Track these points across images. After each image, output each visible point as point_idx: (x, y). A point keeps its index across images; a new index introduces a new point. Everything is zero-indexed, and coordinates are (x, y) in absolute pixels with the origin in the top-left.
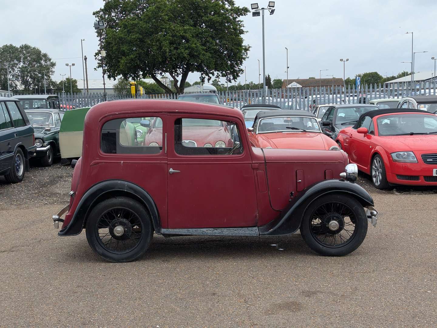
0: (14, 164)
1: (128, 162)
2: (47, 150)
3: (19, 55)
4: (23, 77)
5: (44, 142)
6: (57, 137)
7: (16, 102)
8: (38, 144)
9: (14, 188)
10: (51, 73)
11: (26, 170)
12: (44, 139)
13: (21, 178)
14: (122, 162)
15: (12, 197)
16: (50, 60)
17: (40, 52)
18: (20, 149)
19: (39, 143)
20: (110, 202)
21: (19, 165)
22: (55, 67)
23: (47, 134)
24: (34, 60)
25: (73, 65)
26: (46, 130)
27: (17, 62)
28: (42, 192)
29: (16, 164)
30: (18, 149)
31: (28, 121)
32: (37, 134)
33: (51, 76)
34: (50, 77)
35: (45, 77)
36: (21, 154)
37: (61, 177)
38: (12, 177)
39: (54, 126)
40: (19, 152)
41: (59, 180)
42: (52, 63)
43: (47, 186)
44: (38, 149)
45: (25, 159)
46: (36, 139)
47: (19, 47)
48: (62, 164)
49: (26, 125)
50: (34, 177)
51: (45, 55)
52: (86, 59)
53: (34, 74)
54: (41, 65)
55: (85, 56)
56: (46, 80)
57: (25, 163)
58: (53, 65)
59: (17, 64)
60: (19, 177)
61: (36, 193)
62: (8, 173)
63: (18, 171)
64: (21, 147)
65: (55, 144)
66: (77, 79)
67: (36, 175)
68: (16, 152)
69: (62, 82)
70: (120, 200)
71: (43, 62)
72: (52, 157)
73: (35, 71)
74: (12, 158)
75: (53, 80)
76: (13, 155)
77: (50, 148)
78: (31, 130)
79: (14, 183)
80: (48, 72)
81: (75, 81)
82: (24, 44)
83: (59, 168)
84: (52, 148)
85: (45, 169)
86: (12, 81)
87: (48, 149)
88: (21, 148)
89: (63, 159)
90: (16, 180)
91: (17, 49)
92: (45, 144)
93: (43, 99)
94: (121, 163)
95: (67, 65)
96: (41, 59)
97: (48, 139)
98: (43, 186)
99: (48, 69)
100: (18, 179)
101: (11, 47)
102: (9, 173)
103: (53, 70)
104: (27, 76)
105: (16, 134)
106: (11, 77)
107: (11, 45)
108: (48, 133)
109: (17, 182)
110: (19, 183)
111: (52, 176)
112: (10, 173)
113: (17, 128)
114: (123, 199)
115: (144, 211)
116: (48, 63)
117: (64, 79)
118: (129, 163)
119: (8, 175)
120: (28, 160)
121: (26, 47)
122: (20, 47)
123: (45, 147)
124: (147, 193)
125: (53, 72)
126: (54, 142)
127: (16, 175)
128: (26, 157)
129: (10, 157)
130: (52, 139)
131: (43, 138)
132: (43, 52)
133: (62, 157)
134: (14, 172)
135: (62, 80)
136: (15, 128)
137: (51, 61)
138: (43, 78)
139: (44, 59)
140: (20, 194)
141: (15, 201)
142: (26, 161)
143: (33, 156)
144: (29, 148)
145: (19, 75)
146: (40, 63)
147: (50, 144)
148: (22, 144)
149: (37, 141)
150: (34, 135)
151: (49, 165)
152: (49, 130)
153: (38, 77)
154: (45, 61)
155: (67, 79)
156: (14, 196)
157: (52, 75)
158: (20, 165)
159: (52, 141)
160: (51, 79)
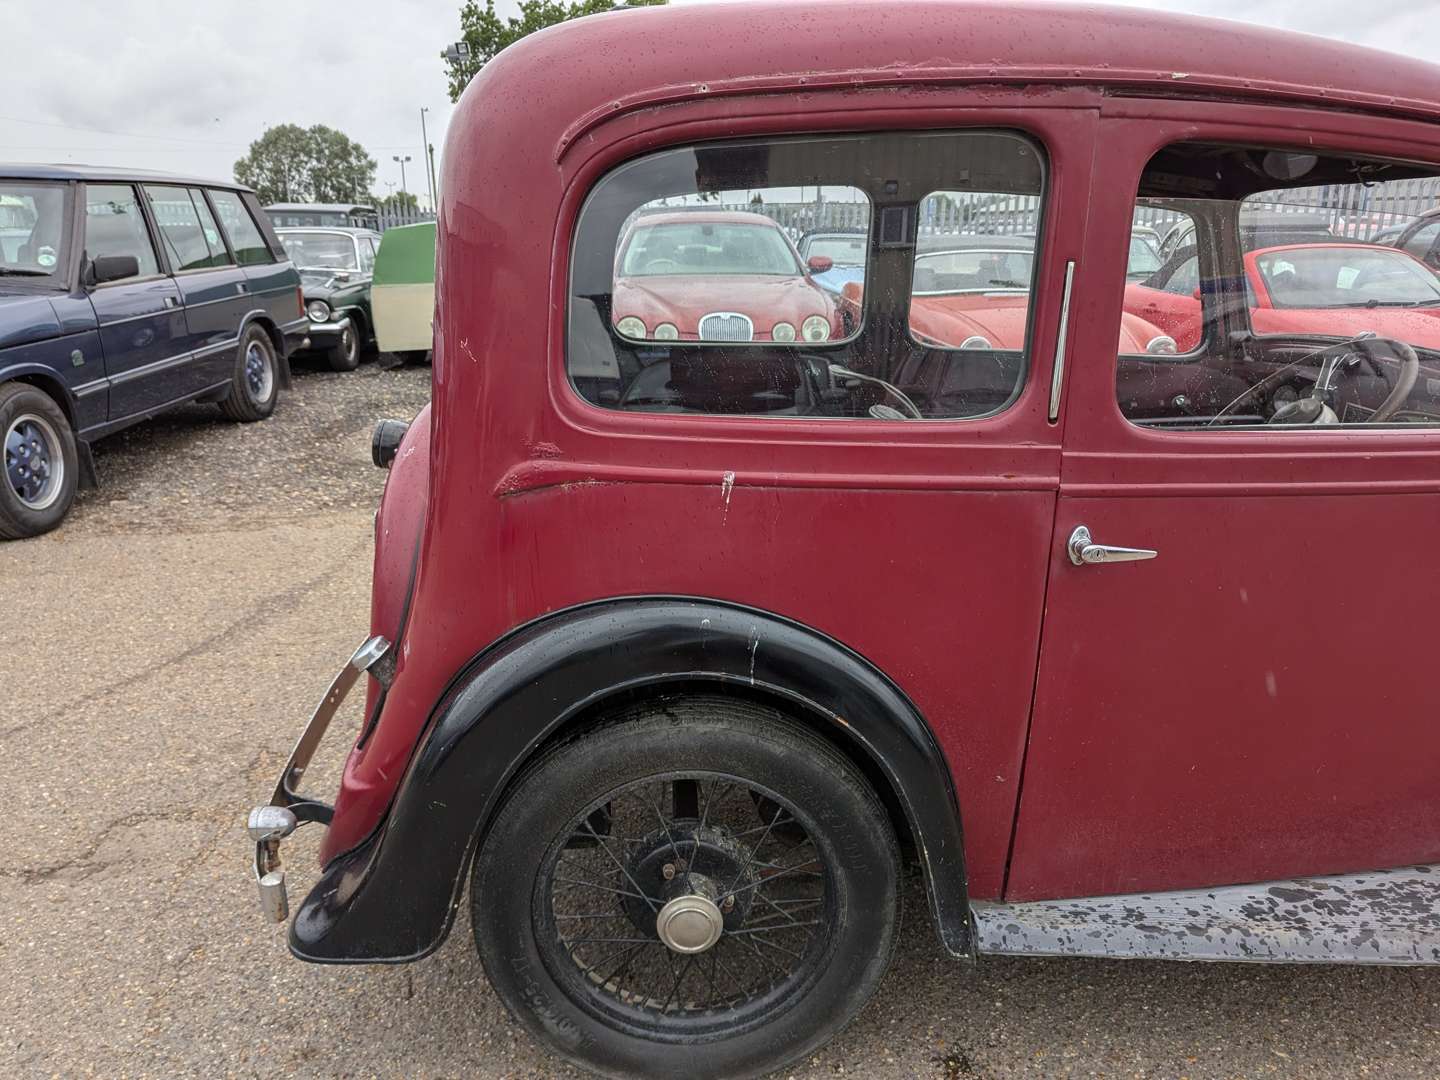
0: (242, 372)
1: (776, 475)
2: (341, 332)
3: (308, 144)
4: (317, 187)
5: (332, 310)
6: (367, 299)
7: (243, 195)
8: (316, 314)
9: (242, 441)
10: (368, 181)
11: (281, 382)
12: (333, 303)
13: (265, 408)
14: (730, 477)
15: (230, 471)
16: (366, 156)
17: (347, 140)
18: (258, 328)
19: (320, 310)
20: (633, 746)
21: (258, 373)
22: (377, 170)
23: (339, 289)
24: (337, 156)
25: (408, 159)
26: (336, 279)
27: (306, 159)
28: (320, 456)
29: (249, 371)
30: (251, 328)
31: (282, 252)
32: (308, 289)
33: (368, 187)
34: (366, 189)
35: (359, 189)
36: (265, 343)
37: (377, 406)
38: (237, 407)
39: (359, 270)
40: (254, 336)
41: (373, 416)
42: (370, 162)
43: (335, 436)
44: (313, 328)
45: (277, 356)
46: (308, 301)
47: (307, 129)
48: (382, 366)
49: (275, 262)
50: (307, 404)
51: (357, 148)
52: (431, 150)
53: (338, 182)
54: (350, 167)
55: (430, 145)
56: (362, 194)
57: (276, 366)
58: (372, 166)
59: (306, 163)
60: (259, 406)
61: (300, 461)
62: (225, 396)
63: (256, 388)
64: (264, 322)
65: (361, 317)
66: (416, 194)
67: (313, 397)
68: (247, 336)
69: (389, 198)
70: (701, 728)
71: (353, 160)
72: (357, 347)
73: (339, 176)
74: (234, 350)
75: (374, 195)
76: (237, 347)
77: (351, 325)
78: (292, 277)
79: (247, 421)
80: (363, 179)
81: (414, 198)
82: (317, 124)
83: (374, 376)
84: (355, 325)
85: (339, 377)
86: (299, 194)
87: (346, 328)
88: (262, 325)
89: (383, 353)
90: (254, 415)
91: (303, 133)
92: (336, 315)
93: (340, 213)
94: (719, 482)
95: (396, 159)
96: (350, 154)
97: (343, 302)
98: (326, 434)
99: (363, 173)
100: (256, 411)
101: (293, 129)
102: (230, 396)
103: (373, 176)
104: (326, 185)
105: (244, 286)
106: (297, 188)
107: (292, 125)
108: (343, 285)
109: (256, 420)
110: (260, 423)
111: (356, 400)
112: (233, 395)
113: (246, 269)
114: (720, 726)
115: (858, 796)
116: (364, 162)
117: (394, 194)
118: (781, 483)
119: (226, 401)
120: (286, 357)
121: (322, 130)
122: (311, 130)
123: (335, 322)
124: (895, 690)
125: (372, 180)
126: (359, 311)
127: (250, 402)
128: (278, 348)
129: (228, 351)
130: (355, 301)
131: (330, 298)
132: (353, 140)
133: (382, 348)
134: (244, 392)
135: (389, 194)
136: (240, 267)
137: (369, 158)
138: (354, 189)
139: (355, 153)
140: (255, 462)
141: (233, 491)
142: (280, 361)
143: (302, 347)
144: (286, 326)
145: (310, 184)
146: (348, 162)
147: (350, 314)
148: (266, 316)
149: (315, 306)
150: (300, 291)
151: (349, 369)
152: (345, 280)
153: (347, 188)
154: (358, 158)
155: (399, 194)
156: (233, 466)
157: (371, 184)
158: (263, 371)
159: (354, 307)
160: (369, 194)
